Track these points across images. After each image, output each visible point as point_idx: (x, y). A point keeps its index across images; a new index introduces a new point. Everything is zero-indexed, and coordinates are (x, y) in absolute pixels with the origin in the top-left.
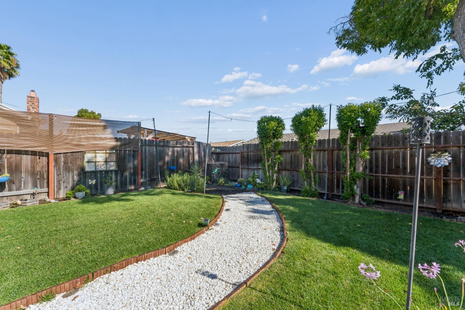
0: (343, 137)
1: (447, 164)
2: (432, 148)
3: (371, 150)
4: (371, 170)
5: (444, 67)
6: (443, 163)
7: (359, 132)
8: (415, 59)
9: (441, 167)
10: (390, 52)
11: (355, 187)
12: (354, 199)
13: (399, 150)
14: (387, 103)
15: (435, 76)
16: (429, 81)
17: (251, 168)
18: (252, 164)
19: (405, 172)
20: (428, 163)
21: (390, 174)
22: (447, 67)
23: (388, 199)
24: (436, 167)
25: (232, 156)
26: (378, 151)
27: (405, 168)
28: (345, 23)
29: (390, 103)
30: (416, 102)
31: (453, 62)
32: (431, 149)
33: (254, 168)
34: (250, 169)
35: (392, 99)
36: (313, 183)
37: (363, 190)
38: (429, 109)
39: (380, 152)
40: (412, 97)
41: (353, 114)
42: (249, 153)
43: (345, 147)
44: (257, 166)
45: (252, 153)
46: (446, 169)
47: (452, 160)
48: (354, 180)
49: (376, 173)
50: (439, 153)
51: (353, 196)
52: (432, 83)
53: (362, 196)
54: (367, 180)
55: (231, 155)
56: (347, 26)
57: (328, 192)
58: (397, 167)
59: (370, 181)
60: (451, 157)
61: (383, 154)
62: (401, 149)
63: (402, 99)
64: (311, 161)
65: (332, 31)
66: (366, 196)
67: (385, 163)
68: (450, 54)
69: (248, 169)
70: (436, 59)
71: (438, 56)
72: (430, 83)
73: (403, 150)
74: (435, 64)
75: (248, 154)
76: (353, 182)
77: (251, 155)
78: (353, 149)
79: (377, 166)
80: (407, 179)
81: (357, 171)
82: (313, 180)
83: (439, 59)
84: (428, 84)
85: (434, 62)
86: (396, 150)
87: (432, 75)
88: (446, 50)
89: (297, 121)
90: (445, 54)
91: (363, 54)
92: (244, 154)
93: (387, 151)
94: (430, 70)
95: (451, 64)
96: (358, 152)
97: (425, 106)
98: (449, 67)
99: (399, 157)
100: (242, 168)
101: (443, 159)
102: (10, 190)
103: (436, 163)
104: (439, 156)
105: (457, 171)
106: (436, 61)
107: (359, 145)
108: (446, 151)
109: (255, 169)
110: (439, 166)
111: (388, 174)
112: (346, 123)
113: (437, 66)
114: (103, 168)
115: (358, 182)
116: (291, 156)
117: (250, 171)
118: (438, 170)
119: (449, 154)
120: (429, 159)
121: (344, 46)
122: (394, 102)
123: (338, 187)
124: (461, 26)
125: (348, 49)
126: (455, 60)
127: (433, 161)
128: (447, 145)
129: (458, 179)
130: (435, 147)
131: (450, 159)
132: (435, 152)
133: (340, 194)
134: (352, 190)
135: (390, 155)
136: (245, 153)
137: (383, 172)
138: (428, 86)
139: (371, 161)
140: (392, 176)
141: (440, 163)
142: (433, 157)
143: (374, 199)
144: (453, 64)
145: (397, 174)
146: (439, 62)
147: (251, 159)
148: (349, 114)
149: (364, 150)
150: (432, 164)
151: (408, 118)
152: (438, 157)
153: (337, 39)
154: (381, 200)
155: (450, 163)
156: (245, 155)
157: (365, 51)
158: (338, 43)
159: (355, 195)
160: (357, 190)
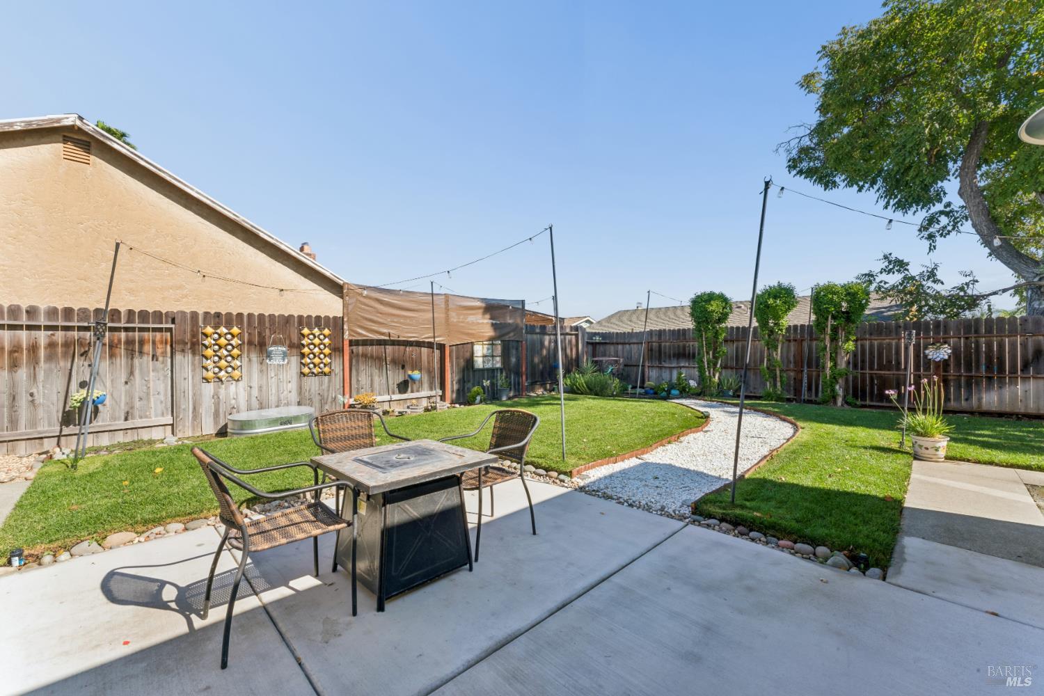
0: (820, 325)
1: (946, 357)
2: (930, 338)
3: (856, 341)
4: (855, 366)
5: (950, 228)
6: (942, 356)
7: (842, 319)
8: (915, 212)
9: (940, 361)
10: (877, 202)
11: (837, 387)
12: (835, 403)
13: (891, 341)
14: (875, 279)
15: (938, 238)
16: (930, 244)
17: (667, 365)
18: (667, 360)
19: (898, 368)
20: (926, 356)
21: (880, 370)
22: (953, 229)
23: (878, 401)
24: (934, 361)
25: (623, 349)
26: (865, 341)
27: (899, 363)
28: (802, 137)
29: (878, 280)
30: (913, 278)
31: (961, 222)
32: (929, 340)
33: (673, 365)
34: (665, 367)
35: (881, 273)
36: (779, 384)
37: (846, 391)
38: (929, 287)
39: (867, 343)
40: (907, 270)
41: (835, 297)
42: (663, 344)
43: (822, 336)
44: (678, 364)
45: (668, 344)
46: (946, 363)
47: (953, 353)
48: (834, 378)
49: (862, 369)
50: (938, 345)
51: (834, 398)
52: (935, 247)
53: (845, 397)
54: (851, 379)
55: (620, 347)
56: (806, 142)
57: (795, 396)
58: (889, 362)
59: (855, 378)
60: (950, 349)
61: (871, 346)
62: (893, 339)
63: (893, 273)
64: (777, 355)
65: (781, 150)
66: (850, 399)
67: (874, 357)
68: (957, 212)
69: (661, 368)
70: (939, 216)
71: (942, 213)
72: (932, 248)
73: (896, 340)
74: (938, 222)
75: (660, 346)
76: (834, 381)
77: (665, 346)
78: (834, 339)
79: (863, 361)
80: (902, 376)
81: (838, 367)
82: (778, 379)
83: (943, 216)
84: (930, 249)
85: (937, 219)
86: (888, 341)
87: (934, 237)
88: (952, 206)
89: (761, 304)
90: (951, 211)
91: (832, 189)
92: (652, 345)
93: (876, 343)
94: (931, 230)
95: (959, 224)
96: (840, 343)
97: (924, 283)
98: (956, 229)
99: (891, 348)
100: (649, 367)
101: (942, 351)
102: (412, 392)
103: (935, 357)
104: (938, 348)
105: (958, 365)
106: (939, 218)
107: (842, 335)
108: (945, 343)
109: (674, 367)
110: (938, 359)
111: (877, 370)
112: (826, 308)
113: (942, 224)
114: (481, 367)
115: (840, 381)
116: (737, 348)
117: (664, 370)
118: (937, 364)
119: (949, 345)
120: (927, 352)
121: (801, 172)
122: (884, 277)
123: (809, 389)
124: (968, 183)
125: (806, 178)
126: (964, 221)
127: (931, 354)
128: (947, 336)
129: (958, 374)
130: (933, 338)
131: (950, 351)
132: (933, 344)
133: (813, 398)
134: (833, 390)
135: (880, 347)
136: (654, 344)
137: (871, 368)
138: (930, 251)
139: (855, 355)
140: (883, 372)
141: (938, 357)
142: (931, 349)
143: (859, 403)
144: (962, 225)
145: (889, 370)
146: (944, 220)
147: (665, 353)
148: (830, 296)
149: (847, 340)
150: (930, 357)
151: (902, 298)
152: (936, 349)
153: (789, 161)
154: (868, 402)
155: (950, 357)
156: (654, 348)
157: (835, 184)
158: (789, 166)
159: (837, 397)
160: (839, 389)
